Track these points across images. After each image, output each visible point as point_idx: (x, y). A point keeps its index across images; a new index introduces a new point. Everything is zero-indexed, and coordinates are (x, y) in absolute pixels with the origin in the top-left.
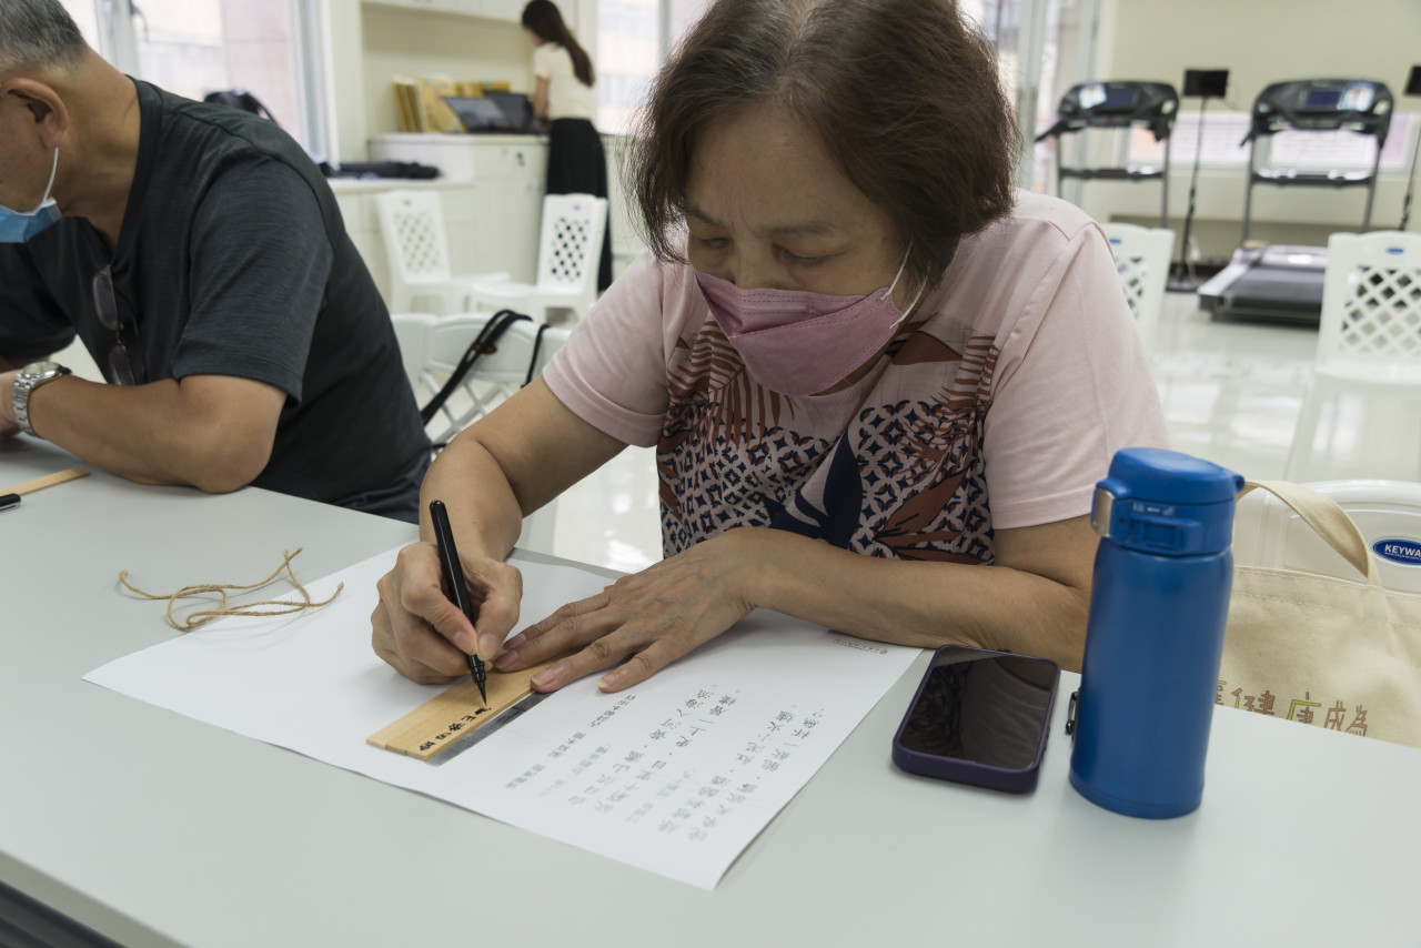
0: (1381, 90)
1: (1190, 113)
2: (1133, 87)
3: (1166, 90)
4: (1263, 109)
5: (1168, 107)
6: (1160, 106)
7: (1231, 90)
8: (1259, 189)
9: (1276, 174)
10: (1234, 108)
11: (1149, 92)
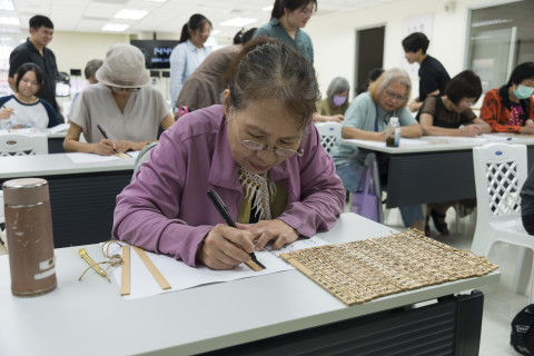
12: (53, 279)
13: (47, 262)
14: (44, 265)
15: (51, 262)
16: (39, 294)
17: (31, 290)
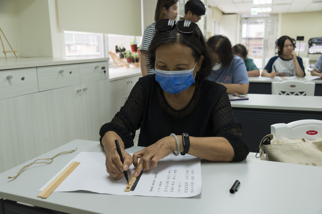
1: (298, 43)
3: (294, 40)
4: (310, 42)
7: (304, 39)
10: (305, 42)
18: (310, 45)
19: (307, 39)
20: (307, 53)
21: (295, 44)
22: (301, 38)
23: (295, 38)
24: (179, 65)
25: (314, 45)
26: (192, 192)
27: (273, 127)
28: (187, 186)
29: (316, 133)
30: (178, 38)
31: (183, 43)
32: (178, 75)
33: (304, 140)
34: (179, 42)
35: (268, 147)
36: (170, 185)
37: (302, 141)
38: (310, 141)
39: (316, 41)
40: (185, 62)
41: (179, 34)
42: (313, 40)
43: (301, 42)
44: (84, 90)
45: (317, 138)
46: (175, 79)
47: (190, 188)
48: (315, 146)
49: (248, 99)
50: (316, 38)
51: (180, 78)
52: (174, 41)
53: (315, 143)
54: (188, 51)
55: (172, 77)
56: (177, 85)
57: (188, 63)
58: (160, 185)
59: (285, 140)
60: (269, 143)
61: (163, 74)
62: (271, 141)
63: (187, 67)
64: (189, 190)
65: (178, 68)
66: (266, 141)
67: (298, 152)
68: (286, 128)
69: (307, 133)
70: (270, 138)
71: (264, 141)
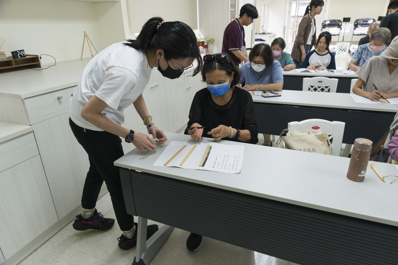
0: (374, 20)
1: (344, 24)
2: (334, 20)
3: (340, 21)
4: (356, 24)
5: (340, 24)
6: (339, 23)
7: (351, 21)
8: (354, 36)
9: (357, 34)
10: (351, 23)
11: (337, 21)
12: (364, 177)
13: (364, 171)
14: (363, 172)
15: (365, 172)
16: (358, 181)
17: (356, 179)
18: (356, 26)
19: (353, 21)
20: (352, 34)
21: (341, 25)
22: (347, 20)
23: (342, 20)
24: (220, 81)
25: (359, 26)
26: (236, 170)
27: (289, 124)
28: (233, 166)
29: (319, 128)
30: (217, 66)
31: (221, 69)
32: (220, 86)
33: (309, 133)
34: (218, 68)
35: (285, 137)
36: (224, 165)
37: (308, 133)
38: (313, 134)
39: (362, 22)
40: (223, 79)
41: (217, 64)
42: (358, 22)
43: (348, 23)
44: (156, 86)
45: (319, 132)
46: (219, 89)
47: (235, 167)
48: (316, 137)
49: (280, 96)
50: (362, 19)
51: (221, 88)
52: (215, 68)
53: (316, 135)
54: (223, 72)
55: (217, 88)
56: (220, 92)
57: (225, 79)
58: (219, 164)
59: (297, 133)
60: (285, 135)
61: (211, 87)
62: (287, 134)
63: (224, 81)
64: (235, 169)
65: (220, 83)
66: (284, 134)
67: (304, 141)
68: (298, 125)
69: (313, 128)
70: (287, 132)
71: (283, 133)
